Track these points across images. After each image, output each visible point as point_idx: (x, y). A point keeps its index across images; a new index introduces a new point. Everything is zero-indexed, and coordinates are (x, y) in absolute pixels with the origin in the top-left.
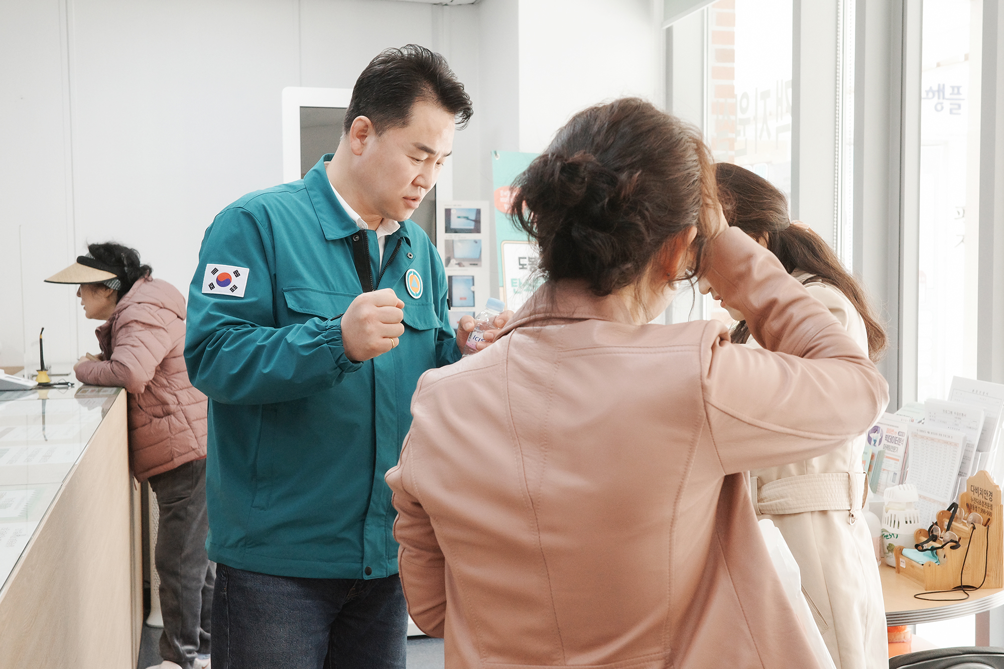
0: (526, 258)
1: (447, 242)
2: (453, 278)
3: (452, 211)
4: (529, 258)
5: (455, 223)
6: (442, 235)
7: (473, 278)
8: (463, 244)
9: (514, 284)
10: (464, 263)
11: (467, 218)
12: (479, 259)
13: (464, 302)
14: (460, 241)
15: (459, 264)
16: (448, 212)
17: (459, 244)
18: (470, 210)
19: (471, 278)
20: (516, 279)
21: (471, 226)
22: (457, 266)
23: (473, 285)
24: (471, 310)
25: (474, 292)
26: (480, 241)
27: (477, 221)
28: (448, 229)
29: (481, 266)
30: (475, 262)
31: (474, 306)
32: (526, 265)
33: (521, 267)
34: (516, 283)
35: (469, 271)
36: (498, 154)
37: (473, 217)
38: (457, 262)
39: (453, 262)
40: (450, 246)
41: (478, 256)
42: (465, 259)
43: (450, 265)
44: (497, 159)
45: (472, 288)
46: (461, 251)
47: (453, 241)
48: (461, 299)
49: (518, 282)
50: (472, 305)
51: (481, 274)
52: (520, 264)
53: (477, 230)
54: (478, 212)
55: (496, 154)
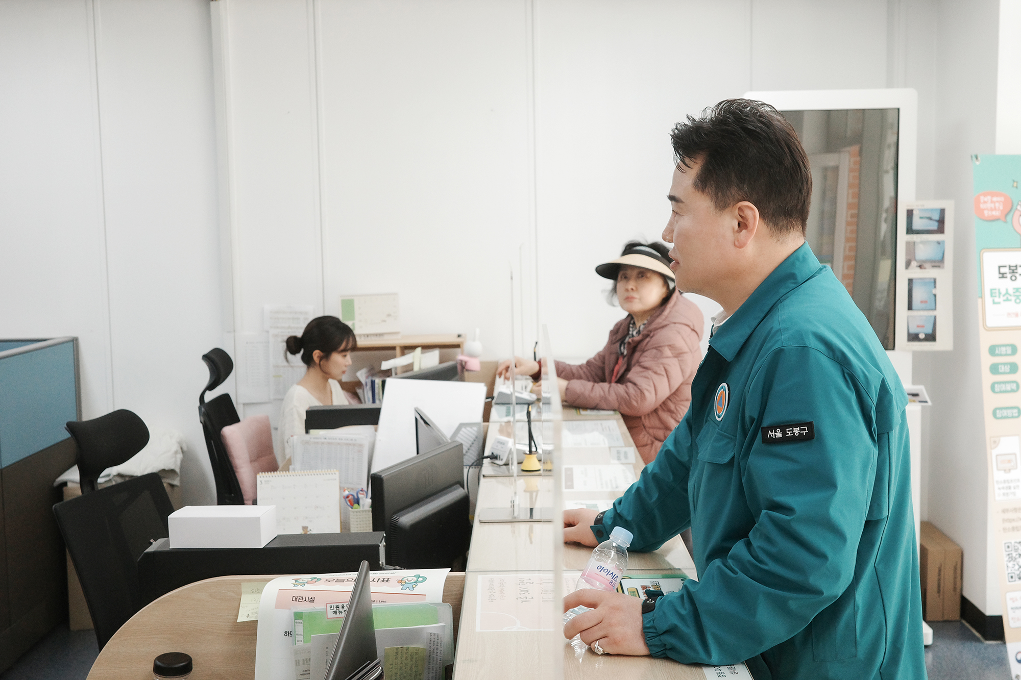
0: (1006, 266)
1: (908, 243)
2: (914, 281)
3: (915, 212)
4: (1010, 267)
5: (917, 224)
6: (903, 237)
7: (935, 280)
8: (925, 246)
9: (994, 295)
10: (926, 265)
11: (930, 219)
12: (942, 260)
13: (923, 305)
14: (922, 242)
15: (920, 267)
16: (910, 213)
17: (921, 246)
18: (932, 210)
19: (933, 280)
20: (995, 289)
21: (934, 226)
22: (918, 268)
23: (935, 287)
24: (932, 313)
25: (935, 296)
26: (944, 242)
27: (941, 222)
28: (910, 230)
29: (943, 268)
30: (938, 263)
31: (935, 309)
32: (1006, 273)
33: (1001, 276)
34: (995, 293)
35: (930, 273)
36: (979, 158)
37: (936, 217)
38: (918, 264)
39: (914, 264)
40: (911, 247)
41: (939, 257)
42: (926, 261)
43: (910, 267)
44: (978, 163)
45: (934, 291)
46: (922, 253)
47: (914, 243)
48: (921, 302)
49: (997, 291)
50: (933, 308)
51: (944, 276)
52: (1000, 273)
53: (941, 230)
54: (942, 212)
55: (977, 158)
